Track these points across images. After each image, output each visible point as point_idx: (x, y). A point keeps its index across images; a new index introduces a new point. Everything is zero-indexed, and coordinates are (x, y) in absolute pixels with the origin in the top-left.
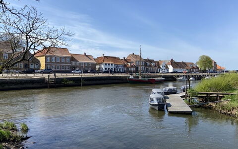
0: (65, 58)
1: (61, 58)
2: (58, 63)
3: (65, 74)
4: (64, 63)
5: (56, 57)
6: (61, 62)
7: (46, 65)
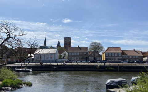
0: (118, 53)
1: (115, 53)
2: (113, 56)
3: (112, 64)
4: (117, 57)
5: (111, 53)
6: (115, 56)
7: (105, 58)
